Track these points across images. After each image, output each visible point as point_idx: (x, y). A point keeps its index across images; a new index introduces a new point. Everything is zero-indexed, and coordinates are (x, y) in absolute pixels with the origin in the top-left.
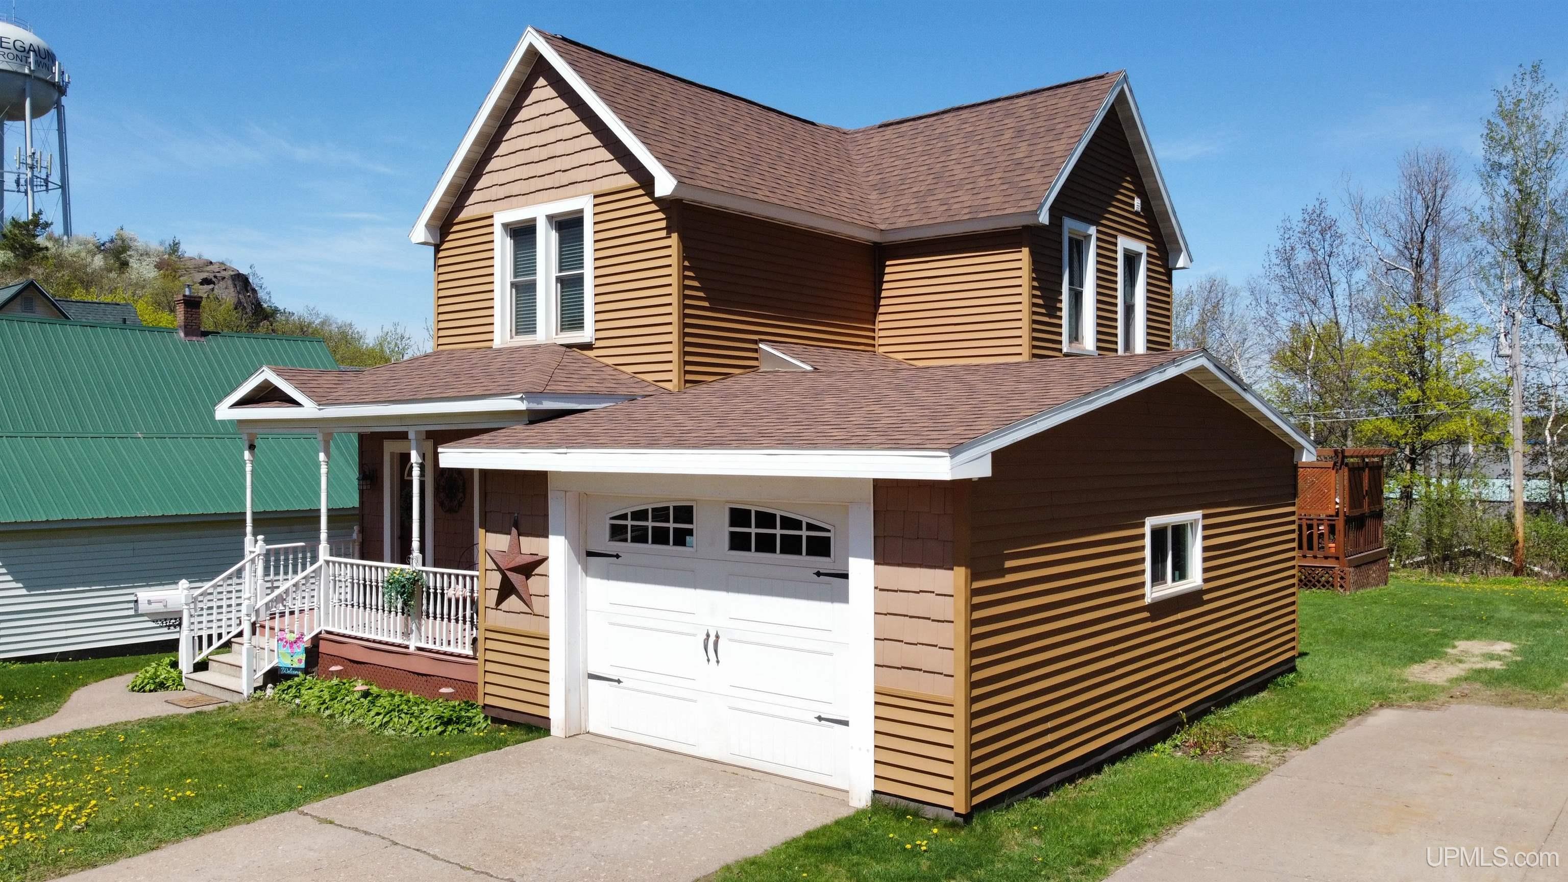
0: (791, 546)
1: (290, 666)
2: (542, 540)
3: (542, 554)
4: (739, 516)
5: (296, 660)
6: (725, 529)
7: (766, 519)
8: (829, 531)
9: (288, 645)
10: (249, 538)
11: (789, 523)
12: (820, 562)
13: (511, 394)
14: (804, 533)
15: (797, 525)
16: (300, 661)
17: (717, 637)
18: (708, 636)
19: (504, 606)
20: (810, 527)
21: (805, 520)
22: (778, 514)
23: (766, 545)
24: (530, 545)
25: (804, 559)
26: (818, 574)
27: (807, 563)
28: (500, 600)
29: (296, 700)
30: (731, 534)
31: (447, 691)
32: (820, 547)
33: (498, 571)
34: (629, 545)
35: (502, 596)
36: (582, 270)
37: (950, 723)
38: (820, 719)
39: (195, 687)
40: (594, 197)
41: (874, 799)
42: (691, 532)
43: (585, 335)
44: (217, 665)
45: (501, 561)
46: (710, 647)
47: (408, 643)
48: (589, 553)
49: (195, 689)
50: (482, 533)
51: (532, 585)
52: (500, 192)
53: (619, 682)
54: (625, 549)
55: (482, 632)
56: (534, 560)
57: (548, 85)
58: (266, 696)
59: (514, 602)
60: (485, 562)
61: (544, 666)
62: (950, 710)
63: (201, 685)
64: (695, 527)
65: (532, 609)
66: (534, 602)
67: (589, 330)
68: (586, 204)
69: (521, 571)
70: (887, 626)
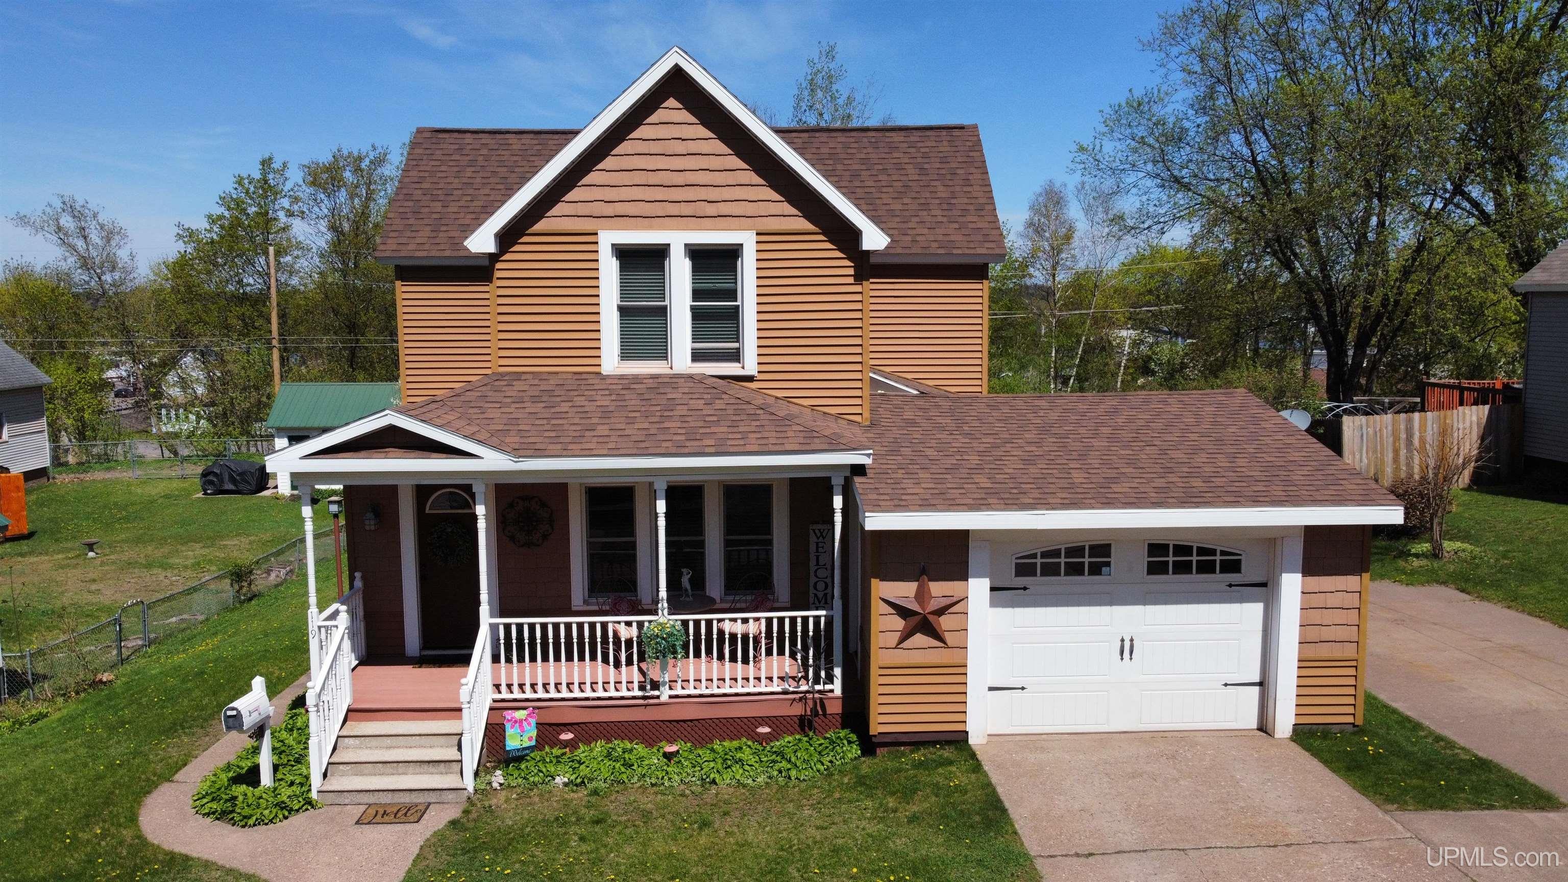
0: (1206, 568)
1: (519, 747)
3: (958, 595)
4: (1157, 549)
5: (525, 739)
6: (1144, 559)
7: (1182, 550)
8: (1240, 555)
9: (517, 725)
10: (313, 610)
11: (1202, 551)
12: (1232, 578)
13: (854, 449)
14: (1218, 558)
15: (1213, 552)
16: (530, 739)
17: (1132, 640)
18: (1123, 640)
19: (907, 644)
20: (1223, 553)
21: (1219, 549)
22: (1195, 546)
23: (1182, 568)
24: (938, 589)
25: (1218, 576)
26: (1230, 586)
27: (1220, 579)
28: (902, 640)
29: (558, 779)
30: (1149, 562)
31: (766, 730)
32: (1232, 566)
33: (898, 614)
34: (1039, 579)
35: (906, 635)
36: (739, 303)
37: (1352, 671)
38: (1226, 685)
39: (347, 799)
40: (757, 234)
41: (1294, 730)
42: (1108, 564)
43: (743, 368)
44: (348, 767)
45: (915, 607)
46: (1126, 649)
47: (656, 693)
48: (993, 589)
49: (347, 801)
50: (875, 582)
51: (945, 622)
52: (609, 210)
53: (1023, 688)
54: (1034, 582)
55: (874, 671)
56: (948, 601)
57: (681, 106)
58: (495, 785)
59: (919, 639)
60: (878, 608)
61: (959, 689)
62: (1354, 663)
63: (362, 794)
64: (1112, 560)
65: (945, 643)
66: (948, 637)
67: (750, 364)
68: (747, 240)
69: (941, 612)
70: (1316, 616)
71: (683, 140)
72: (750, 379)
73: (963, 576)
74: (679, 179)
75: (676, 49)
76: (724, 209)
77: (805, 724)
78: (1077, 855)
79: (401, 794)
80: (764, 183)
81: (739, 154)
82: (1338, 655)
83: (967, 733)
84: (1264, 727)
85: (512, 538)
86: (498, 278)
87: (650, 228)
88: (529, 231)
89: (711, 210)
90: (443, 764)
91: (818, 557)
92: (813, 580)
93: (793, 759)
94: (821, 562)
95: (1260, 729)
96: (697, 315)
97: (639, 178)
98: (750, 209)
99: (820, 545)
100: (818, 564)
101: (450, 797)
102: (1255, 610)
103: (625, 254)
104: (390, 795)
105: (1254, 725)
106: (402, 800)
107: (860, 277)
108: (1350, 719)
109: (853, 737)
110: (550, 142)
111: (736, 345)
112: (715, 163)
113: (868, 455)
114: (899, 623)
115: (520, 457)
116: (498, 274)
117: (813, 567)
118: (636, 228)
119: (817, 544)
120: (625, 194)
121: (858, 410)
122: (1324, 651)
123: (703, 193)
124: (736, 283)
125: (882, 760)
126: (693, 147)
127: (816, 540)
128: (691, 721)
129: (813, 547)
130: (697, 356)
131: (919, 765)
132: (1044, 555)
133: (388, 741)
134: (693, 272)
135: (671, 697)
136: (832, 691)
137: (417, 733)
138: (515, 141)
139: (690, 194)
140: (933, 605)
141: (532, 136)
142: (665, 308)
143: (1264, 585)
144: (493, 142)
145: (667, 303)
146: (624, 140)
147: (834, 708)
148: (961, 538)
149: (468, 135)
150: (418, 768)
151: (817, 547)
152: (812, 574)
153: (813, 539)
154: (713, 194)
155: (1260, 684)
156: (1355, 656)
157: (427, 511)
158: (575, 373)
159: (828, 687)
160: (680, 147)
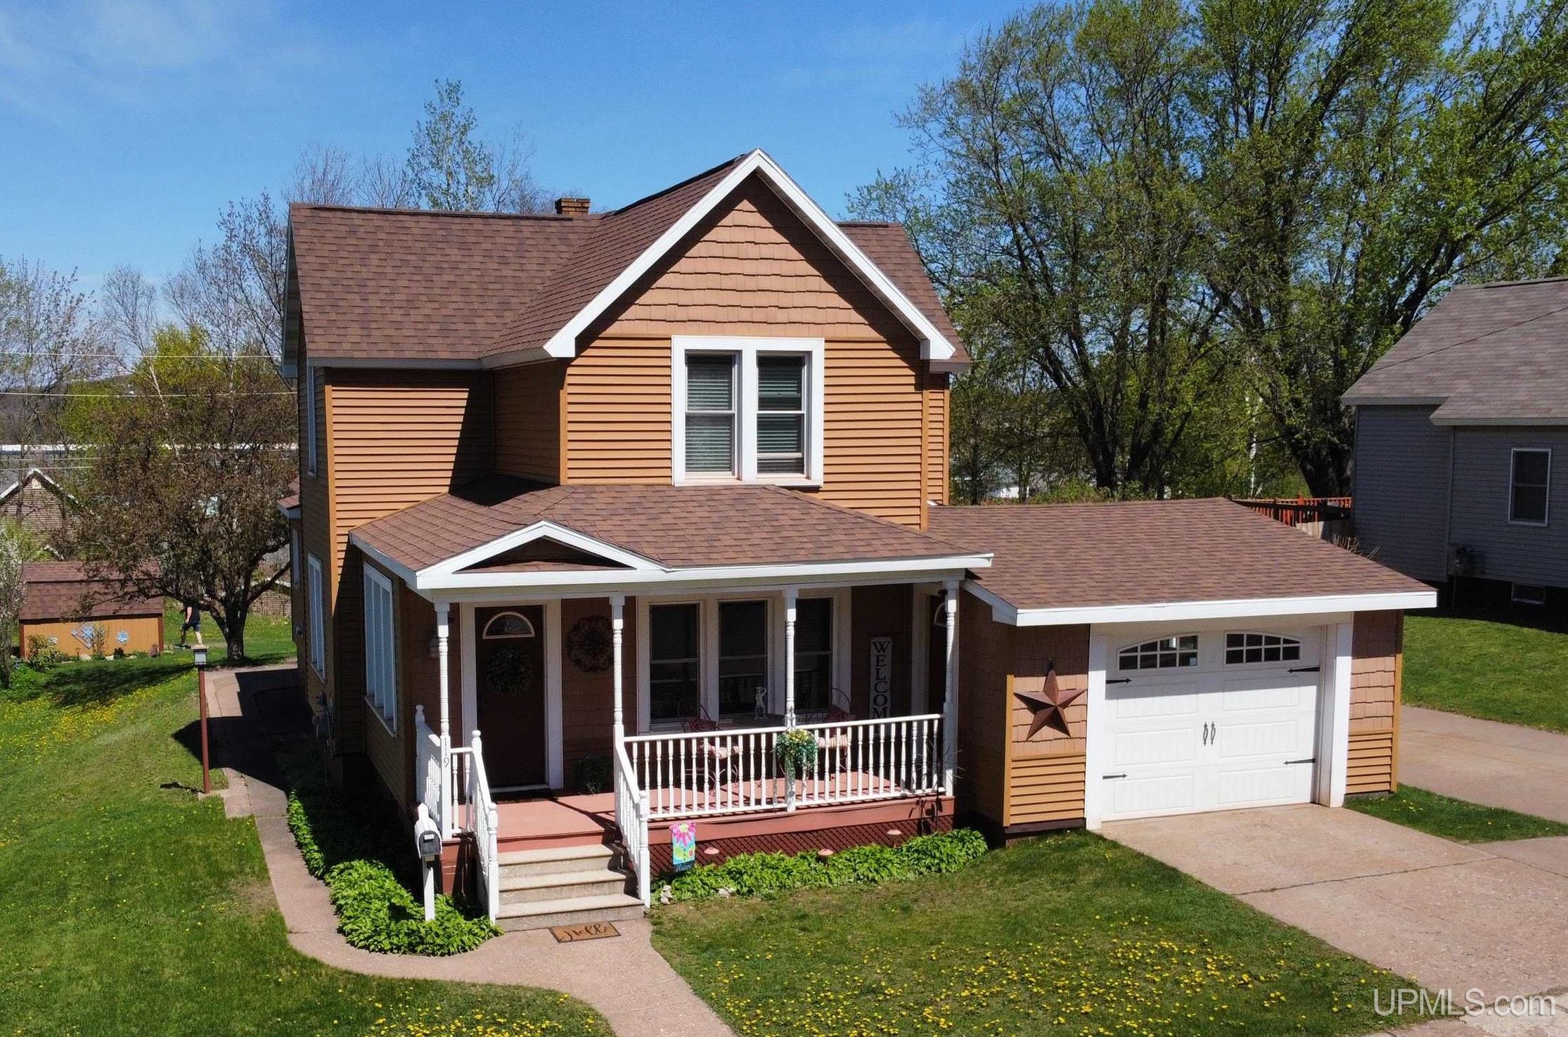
0: (1272, 655)
1: (684, 861)
2: (1084, 676)
3: (1080, 687)
4: (1234, 639)
5: (687, 854)
6: (1223, 649)
7: (1254, 639)
8: (1299, 642)
9: (681, 839)
11: (1271, 640)
12: (1292, 663)
13: (977, 553)
14: (1282, 646)
15: (1277, 641)
16: (691, 854)
17: (1213, 725)
18: (1206, 726)
19: (1037, 736)
20: (1286, 641)
21: (1282, 637)
22: (1264, 634)
23: (1254, 657)
24: (1064, 682)
25: (1281, 663)
26: (1291, 671)
27: (1284, 664)
28: (1032, 733)
29: (721, 891)
30: (1228, 652)
31: (897, 832)
32: (1292, 653)
33: (1029, 709)
34: (1139, 671)
35: (1035, 729)
36: (804, 411)
37: (1388, 743)
38: (1287, 763)
39: (525, 924)
40: (826, 341)
41: (1346, 799)
42: (1194, 655)
43: (808, 478)
44: (512, 895)
45: (1045, 699)
46: (1209, 733)
47: (783, 805)
48: (1108, 682)
49: (525, 927)
50: (1010, 678)
51: (1069, 714)
52: (681, 314)
53: (1124, 776)
54: (1136, 674)
55: (1008, 764)
56: (1073, 693)
57: (755, 209)
58: (665, 900)
59: (1047, 732)
60: (1013, 703)
61: (1079, 777)
62: (1390, 736)
63: (540, 918)
64: (1199, 651)
65: (1068, 734)
66: (1070, 727)
67: (817, 473)
68: (815, 346)
69: (1065, 704)
70: (1362, 695)
71: (756, 244)
72: (816, 489)
73: (1084, 671)
74: (751, 283)
75: (758, 151)
76: (795, 315)
77: (923, 827)
78: (1262, 891)
79: (580, 914)
80: (833, 290)
81: (809, 260)
82: (1378, 729)
83: (1084, 819)
84: (1316, 800)
85: (578, 662)
86: (569, 384)
87: (723, 333)
88: (603, 335)
89: (782, 316)
90: (606, 884)
91: (878, 671)
92: (873, 694)
93: (938, 855)
94: (881, 677)
95: (1313, 802)
96: (763, 424)
97: (713, 281)
98: (820, 316)
99: (881, 658)
100: (878, 678)
101: (628, 914)
102: (1310, 692)
103: (697, 361)
104: (568, 917)
105: (1308, 799)
106: (581, 921)
107: (920, 386)
108: (1386, 787)
109: (977, 833)
110: (453, 227)
111: (799, 455)
112: (787, 268)
113: (988, 559)
114: (1028, 717)
115: (674, 567)
116: (569, 380)
117: (873, 681)
118: (710, 333)
119: (878, 657)
120: (699, 297)
121: (916, 520)
122: (1367, 726)
123: (772, 299)
124: (799, 390)
125: (1011, 851)
126: (766, 251)
127: (876, 653)
128: (817, 831)
129: (873, 661)
130: (764, 467)
131: (1059, 848)
132: (1144, 648)
133: (538, 868)
134: (760, 379)
135: (797, 808)
136: (943, 793)
137: (569, 857)
138: (412, 224)
139: (762, 299)
140: (1060, 698)
141: (429, 218)
142: (731, 417)
143: (1317, 669)
144: (387, 224)
145: (734, 411)
146: (698, 241)
147: (949, 809)
148: (1083, 631)
149: (354, 215)
150: (582, 890)
151: (878, 661)
152: (872, 688)
153: (874, 652)
154: (785, 300)
155: (1313, 761)
156: (1391, 729)
157: (484, 637)
158: (647, 485)
159: (941, 790)
160: (753, 251)
